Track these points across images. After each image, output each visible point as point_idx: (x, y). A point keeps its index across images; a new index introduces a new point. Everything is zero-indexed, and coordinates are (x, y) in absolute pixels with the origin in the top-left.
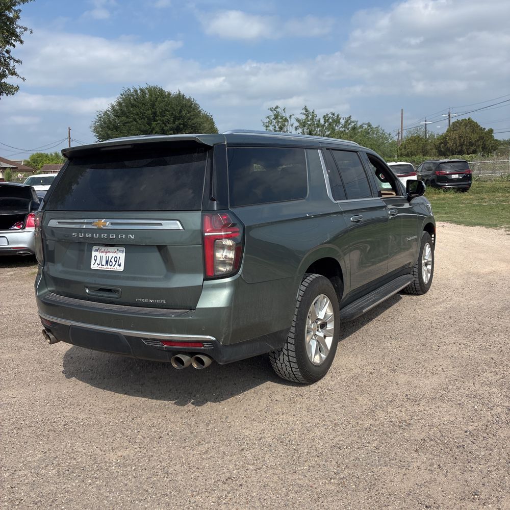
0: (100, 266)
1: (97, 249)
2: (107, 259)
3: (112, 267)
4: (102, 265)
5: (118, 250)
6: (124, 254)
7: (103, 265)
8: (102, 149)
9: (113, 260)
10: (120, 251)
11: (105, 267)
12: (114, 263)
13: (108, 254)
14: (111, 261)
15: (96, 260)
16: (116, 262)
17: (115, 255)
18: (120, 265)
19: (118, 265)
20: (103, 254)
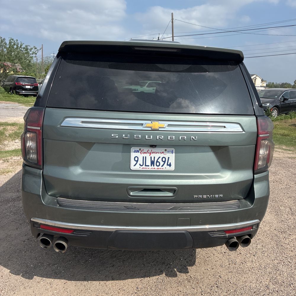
0: (144, 166)
1: (138, 149)
2: (153, 159)
3: (160, 167)
4: (146, 166)
5: (166, 150)
6: (174, 154)
7: (149, 166)
8: (136, 49)
9: (160, 160)
10: (169, 152)
11: (150, 167)
12: (162, 163)
13: (153, 155)
14: (157, 162)
15: (137, 161)
16: (165, 162)
17: (162, 155)
18: (170, 165)
19: (168, 165)
20: (147, 155)
